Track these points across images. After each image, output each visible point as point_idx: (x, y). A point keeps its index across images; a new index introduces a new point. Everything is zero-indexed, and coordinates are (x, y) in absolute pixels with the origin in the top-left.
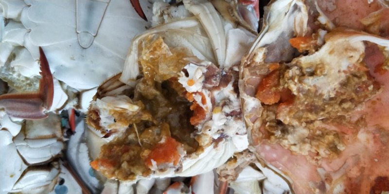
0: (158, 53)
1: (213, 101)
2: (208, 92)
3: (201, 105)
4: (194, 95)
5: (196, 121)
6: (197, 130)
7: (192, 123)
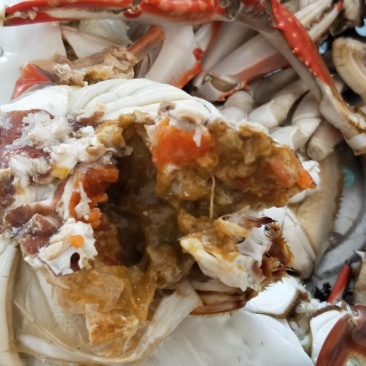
0: (110, 320)
1: (59, 191)
2: (60, 210)
3: (84, 195)
4: (87, 217)
5: (107, 173)
6: (114, 157)
7: (115, 172)
